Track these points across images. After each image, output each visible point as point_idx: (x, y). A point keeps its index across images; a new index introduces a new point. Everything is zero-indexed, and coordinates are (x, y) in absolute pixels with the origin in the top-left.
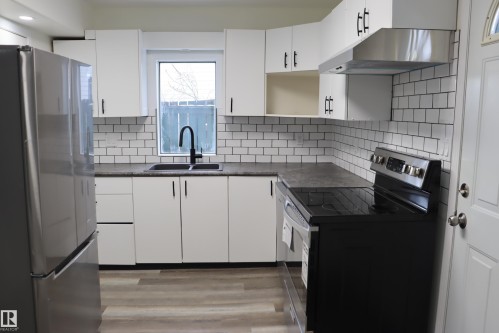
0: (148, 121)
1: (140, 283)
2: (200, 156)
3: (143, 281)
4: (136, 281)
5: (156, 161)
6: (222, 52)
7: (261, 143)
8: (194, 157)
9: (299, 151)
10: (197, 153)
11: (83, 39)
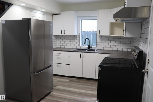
0: (77, 36)
1: (69, 81)
2: (91, 47)
3: (70, 81)
4: (68, 80)
5: (79, 48)
6: (97, 16)
7: (110, 44)
8: (89, 47)
9: (121, 47)
10: (90, 46)
11: (60, 14)
